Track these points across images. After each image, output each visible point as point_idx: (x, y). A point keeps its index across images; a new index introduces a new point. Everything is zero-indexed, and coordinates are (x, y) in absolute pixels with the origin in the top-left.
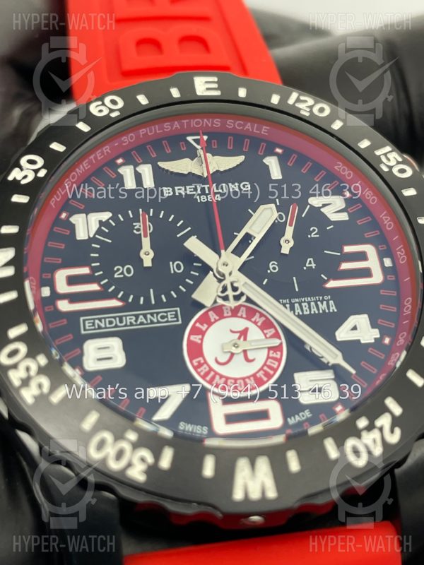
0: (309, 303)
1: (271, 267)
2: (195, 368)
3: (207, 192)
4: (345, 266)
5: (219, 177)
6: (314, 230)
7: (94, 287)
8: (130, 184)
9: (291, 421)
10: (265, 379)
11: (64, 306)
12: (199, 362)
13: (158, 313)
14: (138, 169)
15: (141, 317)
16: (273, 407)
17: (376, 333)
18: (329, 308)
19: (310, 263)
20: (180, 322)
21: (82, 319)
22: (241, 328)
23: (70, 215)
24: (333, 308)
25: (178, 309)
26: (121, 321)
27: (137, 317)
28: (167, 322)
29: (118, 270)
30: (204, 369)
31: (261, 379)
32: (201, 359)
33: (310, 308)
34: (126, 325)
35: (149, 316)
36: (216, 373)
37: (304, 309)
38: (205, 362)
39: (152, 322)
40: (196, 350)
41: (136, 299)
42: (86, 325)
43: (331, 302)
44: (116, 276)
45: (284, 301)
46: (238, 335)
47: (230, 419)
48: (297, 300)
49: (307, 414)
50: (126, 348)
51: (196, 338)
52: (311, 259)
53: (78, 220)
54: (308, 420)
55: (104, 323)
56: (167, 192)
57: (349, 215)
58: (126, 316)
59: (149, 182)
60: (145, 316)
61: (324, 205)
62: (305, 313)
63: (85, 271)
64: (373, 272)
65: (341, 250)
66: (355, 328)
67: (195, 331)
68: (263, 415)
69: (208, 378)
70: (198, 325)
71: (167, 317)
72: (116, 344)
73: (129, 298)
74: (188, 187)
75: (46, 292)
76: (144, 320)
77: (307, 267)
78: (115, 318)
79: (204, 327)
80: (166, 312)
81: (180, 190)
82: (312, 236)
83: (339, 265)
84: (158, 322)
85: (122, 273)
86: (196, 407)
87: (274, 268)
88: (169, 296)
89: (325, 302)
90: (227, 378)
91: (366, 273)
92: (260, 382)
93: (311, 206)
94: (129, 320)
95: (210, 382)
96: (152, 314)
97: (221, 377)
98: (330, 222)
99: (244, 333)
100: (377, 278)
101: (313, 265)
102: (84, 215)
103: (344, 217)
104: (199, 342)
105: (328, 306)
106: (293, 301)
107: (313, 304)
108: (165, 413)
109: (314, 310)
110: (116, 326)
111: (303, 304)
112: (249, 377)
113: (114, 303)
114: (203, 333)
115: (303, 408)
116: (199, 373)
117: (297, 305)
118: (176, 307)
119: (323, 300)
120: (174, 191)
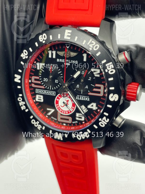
0: (83, 97)
1: (77, 86)
2: (57, 106)
3: (67, 62)
4: (95, 90)
5: (70, 58)
6: (90, 78)
7: (39, 82)
8: (50, 56)
9: (73, 122)
10: (70, 112)
11: (33, 85)
12: (57, 105)
13: (51, 92)
14: (52, 52)
15: (47, 92)
16: (70, 119)
17: (97, 108)
18: (88, 100)
19: (87, 87)
20: (55, 95)
21: (36, 89)
22: (67, 100)
23: (36, 63)
24: (89, 100)
25: (55, 92)
26: (43, 92)
27: (47, 91)
28: (52, 94)
29: (45, 79)
30: (58, 107)
31: (69, 112)
32: (58, 104)
33: (83, 99)
34: (44, 93)
35: (49, 92)
36: (60, 108)
37: (82, 98)
38: (59, 106)
39: (49, 94)
40: (57, 102)
41: (47, 87)
42: (37, 91)
43: (89, 98)
44: (44, 81)
45: (78, 96)
46: (66, 101)
47: (61, 119)
48: (81, 96)
49: (77, 122)
50: (44, 98)
51: (58, 100)
52: (87, 86)
53: (38, 64)
54: (76, 123)
55: (41, 91)
56: (58, 60)
57: (100, 75)
58: (45, 91)
59: (54, 57)
60: (48, 92)
61: (95, 71)
62: (82, 100)
63: (38, 78)
64: (101, 93)
65: (95, 85)
66: (92, 106)
67: (58, 98)
68: (68, 120)
69: (59, 109)
70: (59, 97)
71: (52, 93)
72: (42, 97)
73: (46, 87)
74: (63, 60)
75: (30, 81)
76: (48, 93)
77: (86, 88)
78: (42, 91)
79: (60, 98)
80: (53, 92)
81: (61, 60)
82: (89, 80)
83: (93, 89)
84: (51, 94)
85: (45, 80)
86: (55, 114)
87: (78, 87)
88: (54, 88)
89: (87, 98)
90: (62, 110)
91: (99, 93)
92: (69, 113)
93: (91, 71)
94: (45, 92)
95: (59, 110)
96: (50, 92)
97: (61, 109)
98: (94, 77)
99: (68, 101)
100: (101, 95)
101: (87, 88)
102: (39, 63)
103: (98, 76)
104: (58, 101)
105: (88, 99)
106: (80, 96)
107: (84, 98)
108: (49, 114)
109: (84, 99)
110: (42, 93)
111: (82, 97)
112: (67, 111)
113: (43, 87)
114: (59, 99)
115: (76, 120)
116: (57, 107)
117: (81, 97)
118: (55, 91)
119: (87, 97)
120: (59, 60)
